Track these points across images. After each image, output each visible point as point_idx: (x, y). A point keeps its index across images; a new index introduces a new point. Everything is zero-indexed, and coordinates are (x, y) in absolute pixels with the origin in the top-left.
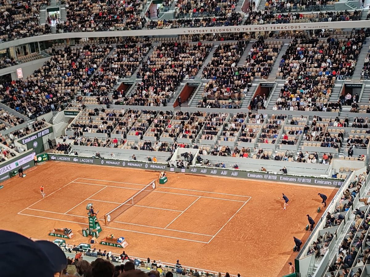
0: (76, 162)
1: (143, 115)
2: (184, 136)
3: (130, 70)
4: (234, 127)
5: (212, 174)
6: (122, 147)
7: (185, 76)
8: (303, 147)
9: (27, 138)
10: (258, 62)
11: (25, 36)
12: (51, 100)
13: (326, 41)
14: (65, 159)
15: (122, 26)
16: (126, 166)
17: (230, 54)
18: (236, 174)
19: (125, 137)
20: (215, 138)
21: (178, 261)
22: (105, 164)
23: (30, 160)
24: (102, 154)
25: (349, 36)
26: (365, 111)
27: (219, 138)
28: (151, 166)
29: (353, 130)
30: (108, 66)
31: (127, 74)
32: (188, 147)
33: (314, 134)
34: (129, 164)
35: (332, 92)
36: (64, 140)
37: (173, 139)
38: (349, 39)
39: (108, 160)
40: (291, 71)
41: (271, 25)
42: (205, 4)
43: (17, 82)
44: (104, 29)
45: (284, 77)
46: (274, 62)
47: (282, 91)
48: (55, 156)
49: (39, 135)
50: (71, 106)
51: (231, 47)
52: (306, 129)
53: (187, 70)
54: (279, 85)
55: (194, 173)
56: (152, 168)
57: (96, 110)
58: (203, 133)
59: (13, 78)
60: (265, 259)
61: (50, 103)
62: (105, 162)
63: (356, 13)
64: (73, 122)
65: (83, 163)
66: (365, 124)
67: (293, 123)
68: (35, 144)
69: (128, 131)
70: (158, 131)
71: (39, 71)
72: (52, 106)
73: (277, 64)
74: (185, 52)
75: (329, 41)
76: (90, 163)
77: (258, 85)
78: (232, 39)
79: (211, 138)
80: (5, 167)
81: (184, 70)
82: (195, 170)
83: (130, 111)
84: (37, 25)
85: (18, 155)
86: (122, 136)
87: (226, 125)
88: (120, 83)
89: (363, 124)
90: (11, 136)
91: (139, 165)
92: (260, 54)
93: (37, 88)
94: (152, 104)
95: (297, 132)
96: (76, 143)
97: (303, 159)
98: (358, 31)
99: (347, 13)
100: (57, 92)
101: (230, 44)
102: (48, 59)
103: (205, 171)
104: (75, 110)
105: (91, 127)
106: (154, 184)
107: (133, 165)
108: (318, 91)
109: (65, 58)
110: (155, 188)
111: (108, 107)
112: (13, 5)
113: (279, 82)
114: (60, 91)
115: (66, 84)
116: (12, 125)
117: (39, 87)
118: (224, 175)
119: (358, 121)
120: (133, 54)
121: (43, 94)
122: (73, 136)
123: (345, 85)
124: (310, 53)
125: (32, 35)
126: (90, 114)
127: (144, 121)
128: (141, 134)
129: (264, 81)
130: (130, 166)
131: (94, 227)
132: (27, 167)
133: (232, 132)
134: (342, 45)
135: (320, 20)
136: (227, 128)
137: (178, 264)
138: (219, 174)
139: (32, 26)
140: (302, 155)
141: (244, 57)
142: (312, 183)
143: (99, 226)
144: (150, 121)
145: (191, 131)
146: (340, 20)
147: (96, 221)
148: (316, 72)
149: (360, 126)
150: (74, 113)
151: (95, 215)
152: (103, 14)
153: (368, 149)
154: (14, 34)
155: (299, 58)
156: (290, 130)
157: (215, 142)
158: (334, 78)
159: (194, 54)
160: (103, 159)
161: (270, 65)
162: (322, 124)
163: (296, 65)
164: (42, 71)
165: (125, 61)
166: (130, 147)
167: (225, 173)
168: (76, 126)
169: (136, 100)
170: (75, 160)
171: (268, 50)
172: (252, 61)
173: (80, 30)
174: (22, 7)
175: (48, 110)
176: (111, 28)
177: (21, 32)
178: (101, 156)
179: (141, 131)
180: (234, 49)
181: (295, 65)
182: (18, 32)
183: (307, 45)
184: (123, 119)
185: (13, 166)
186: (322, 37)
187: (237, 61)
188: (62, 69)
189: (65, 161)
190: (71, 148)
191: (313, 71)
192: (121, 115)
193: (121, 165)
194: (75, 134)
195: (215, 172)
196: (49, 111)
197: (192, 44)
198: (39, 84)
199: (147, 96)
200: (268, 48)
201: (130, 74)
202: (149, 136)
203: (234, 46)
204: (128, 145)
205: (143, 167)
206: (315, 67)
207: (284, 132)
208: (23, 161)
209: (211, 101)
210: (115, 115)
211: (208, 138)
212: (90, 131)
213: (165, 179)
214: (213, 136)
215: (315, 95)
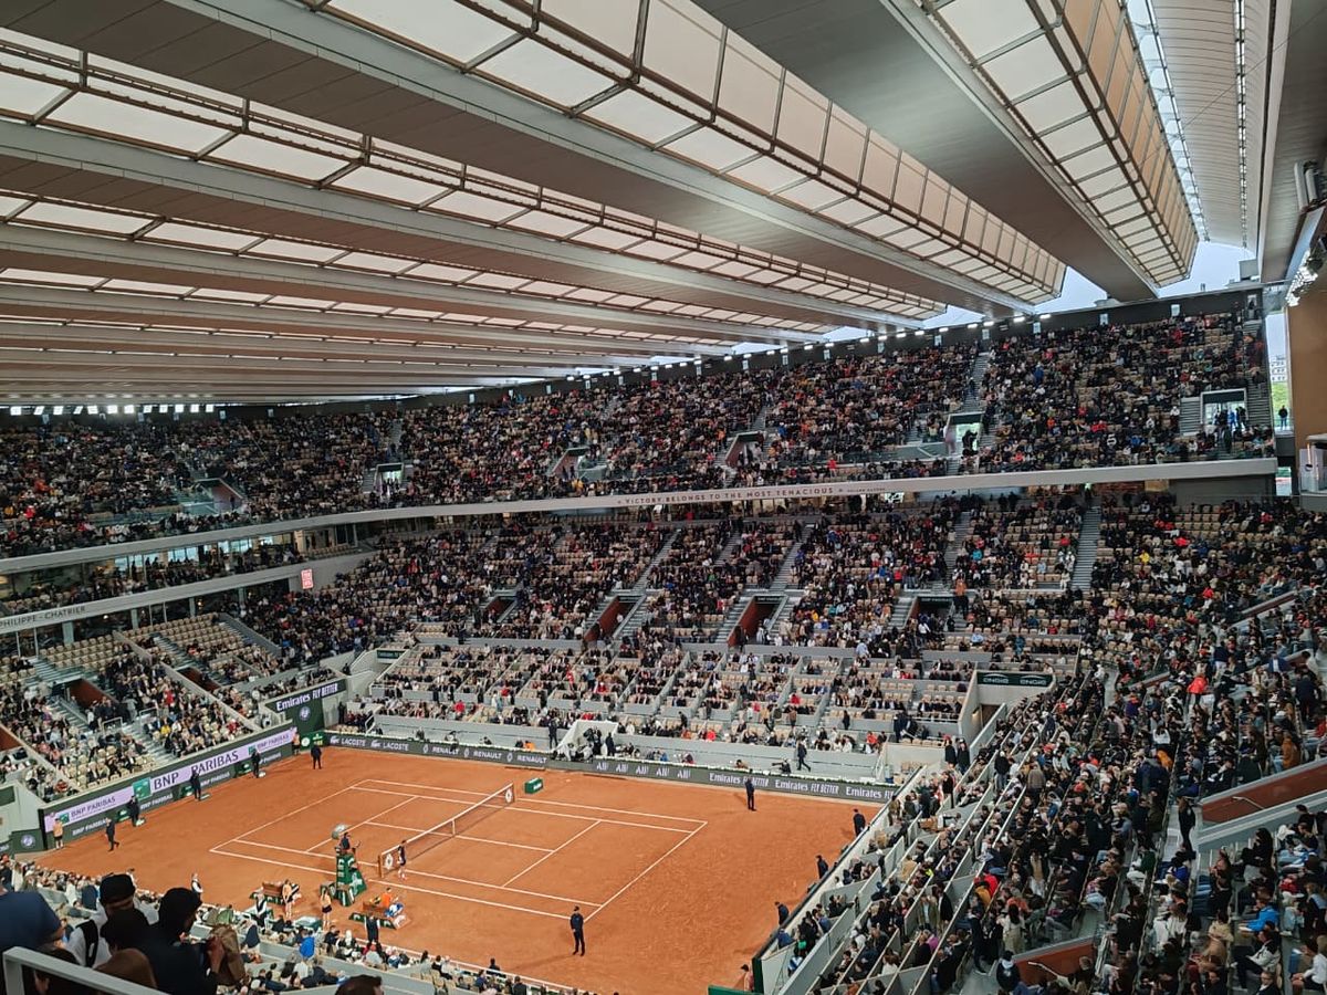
0: (377, 749)
1: (524, 657)
2: (595, 697)
3: (513, 574)
4: (695, 678)
5: (639, 776)
6: (469, 719)
7: (614, 584)
8: (826, 719)
9: (288, 699)
10: (752, 556)
11: (327, 511)
12: (357, 629)
13: (884, 518)
14: (356, 742)
15: (509, 494)
16: (471, 757)
17: (702, 543)
18: (686, 774)
19: (481, 700)
20: (655, 700)
21: (493, 961)
22: (430, 753)
23: (283, 743)
24: (431, 733)
25: (928, 510)
26: (957, 647)
27: (664, 701)
28: (519, 758)
29: (931, 685)
30: (476, 567)
31: (509, 581)
32: (599, 718)
33: (852, 693)
34: (476, 753)
35: (892, 612)
36: (363, 706)
37: (571, 702)
38: (928, 515)
39: (437, 744)
40: (815, 573)
41: (777, 487)
42: (661, 454)
43: (298, 595)
44: (476, 500)
45: (801, 585)
46: (785, 557)
47: (796, 609)
48: (338, 736)
49: (316, 695)
50: (393, 640)
51: (706, 532)
52: (837, 683)
53: (621, 571)
54: (792, 599)
55: (603, 772)
56: (521, 763)
57: (438, 648)
58: (633, 692)
59: (292, 588)
60: (700, 961)
61: (354, 635)
62: (431, 749)
63: (937, 463)
64: (389, 671)
65: (388, 750)
66: (955, 672)
67: (811, 671)
68: (305, 713)
69: (488, 686)
70: (546, 686)
71: (347, 578)
72: (358, 641)
73: (790, 562)
74: (622, 542)
75: (889, 519)
76: (403, 752)
77: (750, 599)
78: (711, 517)
79: (648, 702)
80: (224, 755)
81: (615, 572)
82: (605, 766)
83: (498, 651)
84: (357, 493)
85: (258, 730)
86: (475, 697)
87: (681, 675)
88: (491, 599)
89: (951, 673)
90: (256, 694)
91: (495, 756)
92: (759, 542)
93: (334, 607)
94: (544, 636)
95: (818, 689)
96: (382, 712)
97: (825, 742)
98: (947, 501)
99: (919, 463)
100: (372, 614)
101: (705, 525)
102: (369, 556)
103: (624, 768)
104: (398, 649)
105: (419, 679)
106: (509, 792)
107: (484, 755)
108: (865, 609)
109: (402, 553)
110: (513, 800)
111: (461, 642)
112: (316, 459)
113: (791, 595)
114: (378, 614)
115: (394, 602)
116: (266, 673)
117: (340, 606)
118: (662, 778)
119: (942, 668)
120: (526, 546)
121: (344, 618)
122: (382, 698)
123: (919, 598)
124: (854, 541)
125: (342, 510)
126: (424, 656)
127: (524, 667)
128: (512, 693)
129: (763, 592)
130: (478, 759)
131: (347, 880)
132: (274, 757)
133: (689, 689)
134: (914, 525)
135: (869, 478)
136: (681, 680)
137: (493, 967)
138: (651, 774)
139: (345, 496)
140: (824, 735)
141: (730, 547)
142: (841, 795)
143: (359, 877)
144: (533, 668)
145: (611, 686)
146: (907, 476)
147: (354, 866)
148: (863, 574)
149: (945, 678)
150: (395, 655)
151: (349, 851)
152: (478, 473)
153: (959, 724)
154: (307, 507)
155: (832, 550)
156: (804, 684)
157: (654, 709)
158: (897, 585)
159: (638, 545)
160: (428, 742)
161: (776, 562)
162: (869, 674)
163: (825, 562)
164: (353, 577)
165: (509, 557)
166: (485, 718)
167: (665, 772)
168: (393, 678)
169: (515, 628)
170: (375, 744)
171: (774, 536)
172: (743, 555)
173: (431, 503)
174: (336, 463)
175: (346, 647)
176: (486, 499)
177: (322, 504)
178: (426, 737)
179: (513, 687)
180: (710, 534)
181: (823, 562)
182: (317, 505)
183: (849, 526)
184: (484, 666)
185: (243, 753)
186: (878, 511)
187: (715, 556)
188: (391, 573)
189: (355, 747)
190: (372, 720)
191: (857, 574)
192: (481, 657)
193: (460, 756)
194: (387, 693)
195: (644, 770)
196: (349, 649)
197: (635, 527)
198: (341, 600)
199: (537, 621)
200: (774, 532)
201: (514, 581)
202: (527, 698)
203: (712, 530)
204: (483, 715)
205: (503, 760)
206: (861, 566)
207: (793, 689)
208: (268, 744)
209: (658, 629)
210: (470, 657)
211: (641, 702)
212: (415, 688)
213: (536, 783)
214: (651, 696)
215: (858, 616)
